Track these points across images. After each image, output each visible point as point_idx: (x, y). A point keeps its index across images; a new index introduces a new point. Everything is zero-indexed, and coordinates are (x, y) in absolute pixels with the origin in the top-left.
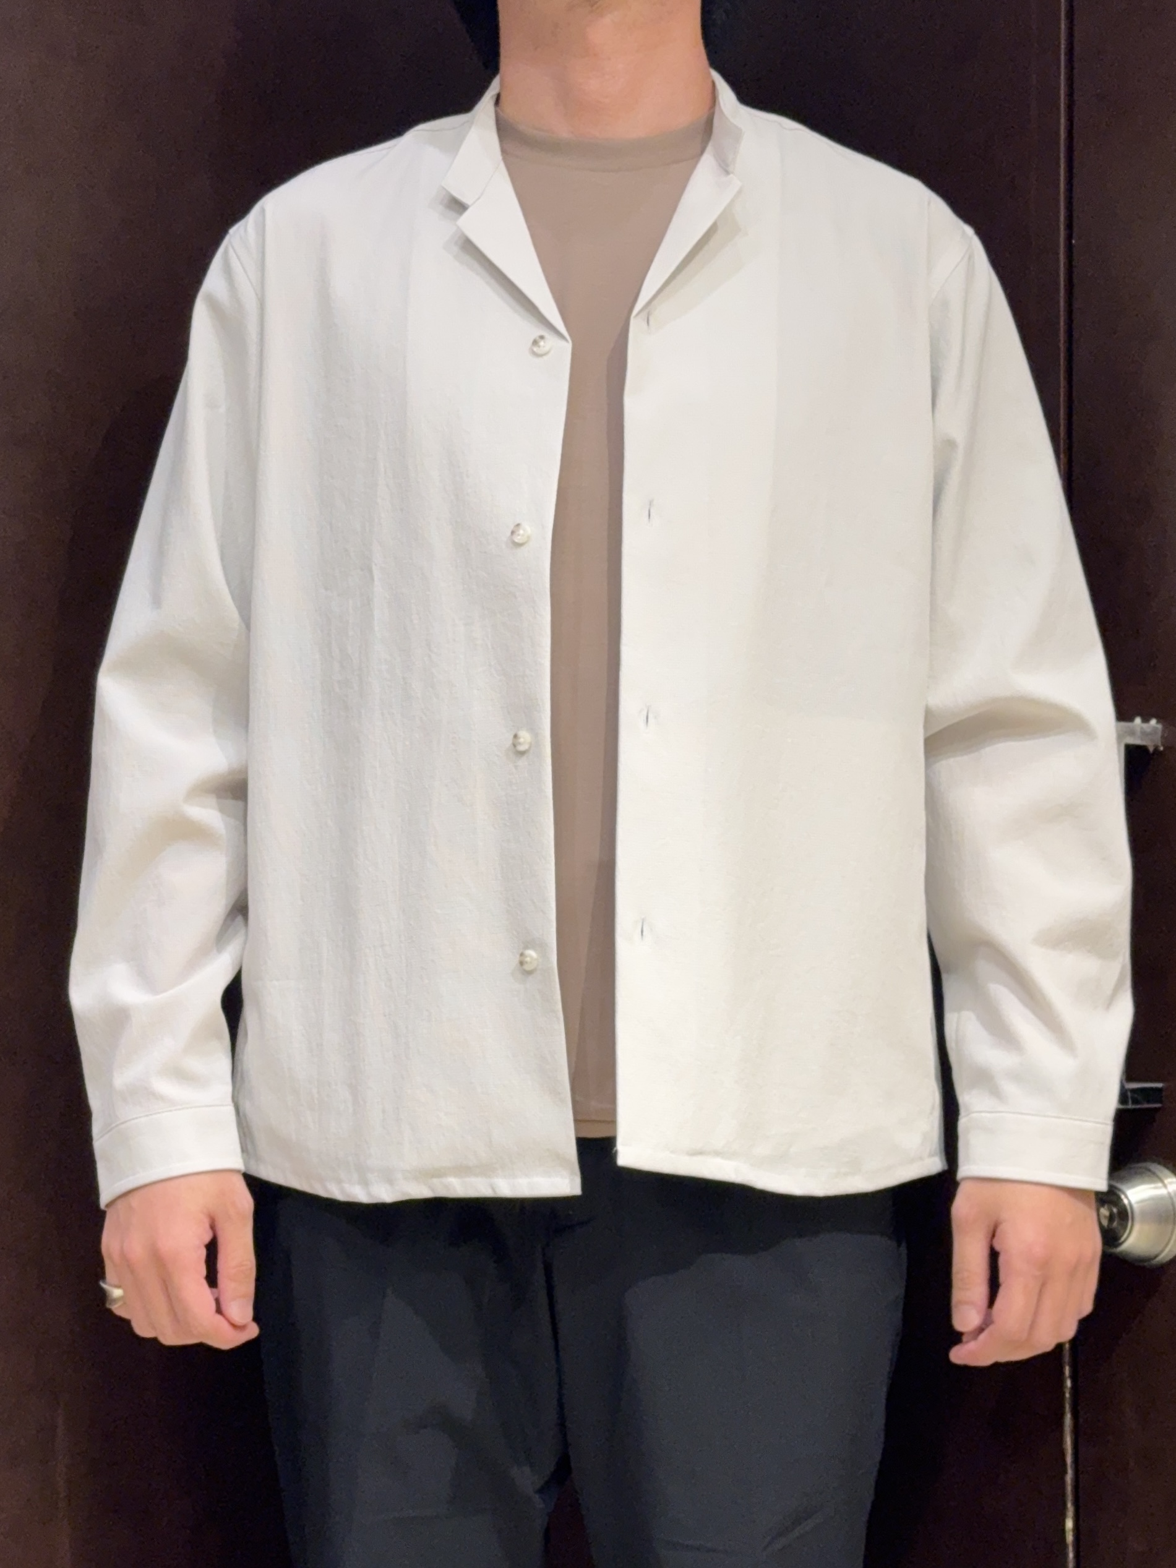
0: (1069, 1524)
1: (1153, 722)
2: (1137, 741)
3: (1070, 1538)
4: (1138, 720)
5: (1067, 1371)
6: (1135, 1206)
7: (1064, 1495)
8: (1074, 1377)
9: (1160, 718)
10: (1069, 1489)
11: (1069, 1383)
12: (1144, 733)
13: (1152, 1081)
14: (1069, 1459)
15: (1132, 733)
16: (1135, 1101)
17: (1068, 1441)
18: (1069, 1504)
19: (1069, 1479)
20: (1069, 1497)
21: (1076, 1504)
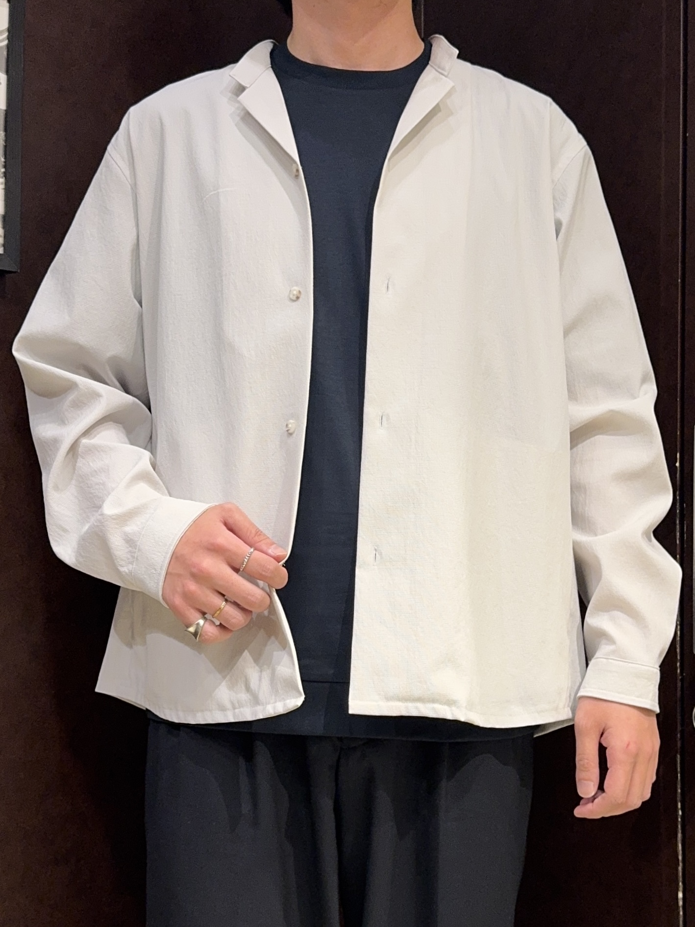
0: (680, 895)
3: (681, 903)
5: (680, 806)
7: (677, 878)
8: (683, 808)
10: (681, 874)
11: (680, 813)
14: (680, 858)
17: (680, 846)
18: (681, 884)
19: (680, 868)
20: (681, 879)
21: (684, 883)
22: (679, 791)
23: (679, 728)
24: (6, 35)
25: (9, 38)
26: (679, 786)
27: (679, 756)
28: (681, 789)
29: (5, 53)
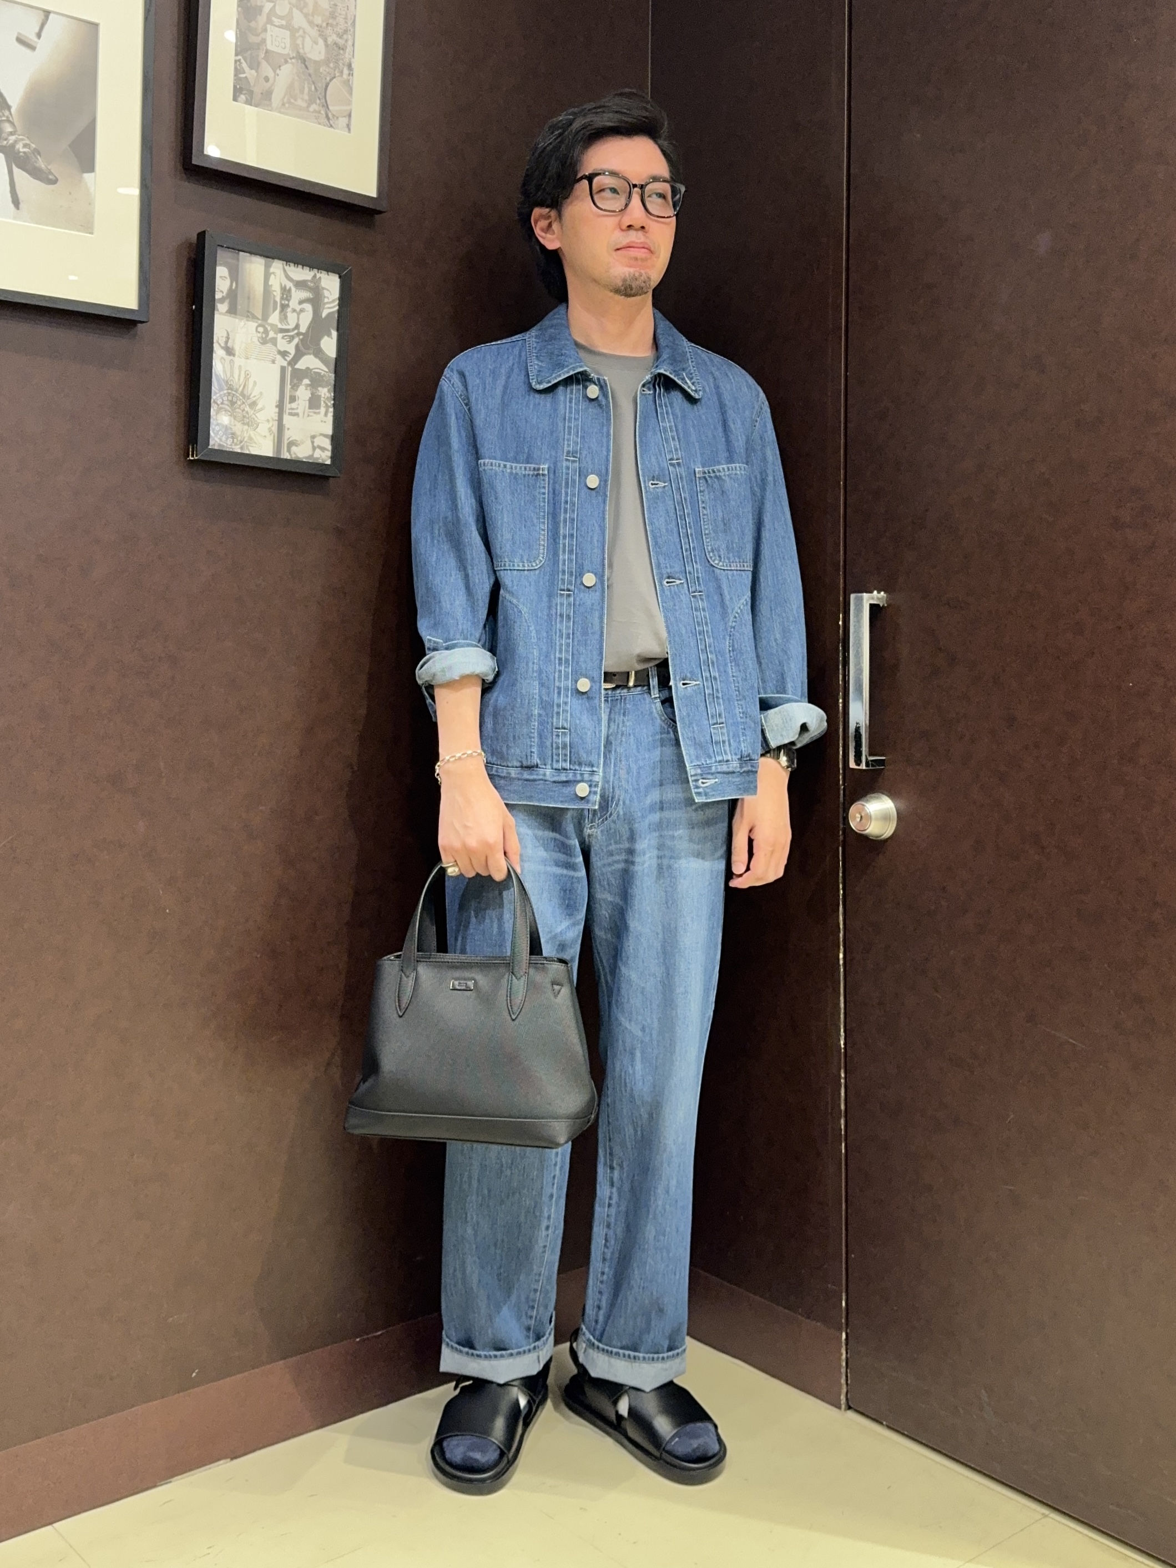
0: (841, 956)
1: (882, 593)
2: (875, 602)
3: (841, 962)
4: (875, 592)
5: (841, 886)
6: (872, 813)
7: (839, 942)
8: (844, 889)
9: (885, 592)
10: (841, 940)
11: (841, 892)
12: (878, 599)
13: (881, 756)
14: (841, 927)
15: (873, 598)
16: (873, 766)
17: (841, 918)
18: (841, 947)
19: (841, 935)
20: (841, 943)
21: (844, 947)
22: (841, 875)
23: (841, 826)
24: (337, 302)
25: (339, 305)
26: (841, 871)
27: (840, 848)
28: (844, 873)
29: (336, 316)
